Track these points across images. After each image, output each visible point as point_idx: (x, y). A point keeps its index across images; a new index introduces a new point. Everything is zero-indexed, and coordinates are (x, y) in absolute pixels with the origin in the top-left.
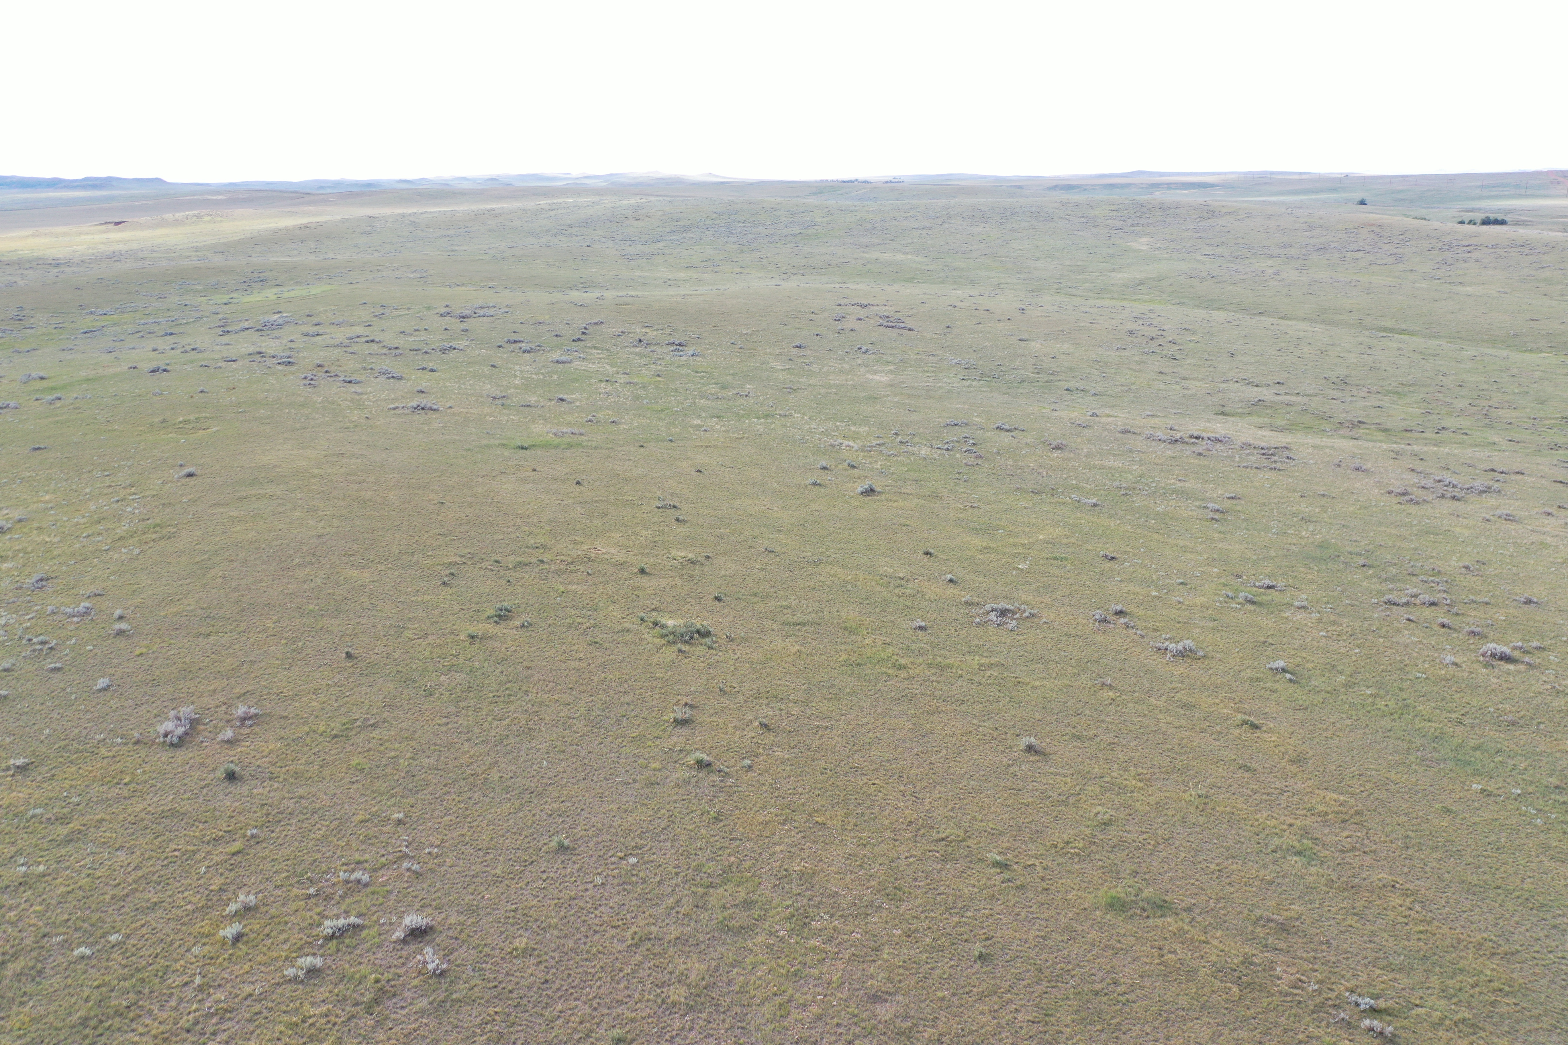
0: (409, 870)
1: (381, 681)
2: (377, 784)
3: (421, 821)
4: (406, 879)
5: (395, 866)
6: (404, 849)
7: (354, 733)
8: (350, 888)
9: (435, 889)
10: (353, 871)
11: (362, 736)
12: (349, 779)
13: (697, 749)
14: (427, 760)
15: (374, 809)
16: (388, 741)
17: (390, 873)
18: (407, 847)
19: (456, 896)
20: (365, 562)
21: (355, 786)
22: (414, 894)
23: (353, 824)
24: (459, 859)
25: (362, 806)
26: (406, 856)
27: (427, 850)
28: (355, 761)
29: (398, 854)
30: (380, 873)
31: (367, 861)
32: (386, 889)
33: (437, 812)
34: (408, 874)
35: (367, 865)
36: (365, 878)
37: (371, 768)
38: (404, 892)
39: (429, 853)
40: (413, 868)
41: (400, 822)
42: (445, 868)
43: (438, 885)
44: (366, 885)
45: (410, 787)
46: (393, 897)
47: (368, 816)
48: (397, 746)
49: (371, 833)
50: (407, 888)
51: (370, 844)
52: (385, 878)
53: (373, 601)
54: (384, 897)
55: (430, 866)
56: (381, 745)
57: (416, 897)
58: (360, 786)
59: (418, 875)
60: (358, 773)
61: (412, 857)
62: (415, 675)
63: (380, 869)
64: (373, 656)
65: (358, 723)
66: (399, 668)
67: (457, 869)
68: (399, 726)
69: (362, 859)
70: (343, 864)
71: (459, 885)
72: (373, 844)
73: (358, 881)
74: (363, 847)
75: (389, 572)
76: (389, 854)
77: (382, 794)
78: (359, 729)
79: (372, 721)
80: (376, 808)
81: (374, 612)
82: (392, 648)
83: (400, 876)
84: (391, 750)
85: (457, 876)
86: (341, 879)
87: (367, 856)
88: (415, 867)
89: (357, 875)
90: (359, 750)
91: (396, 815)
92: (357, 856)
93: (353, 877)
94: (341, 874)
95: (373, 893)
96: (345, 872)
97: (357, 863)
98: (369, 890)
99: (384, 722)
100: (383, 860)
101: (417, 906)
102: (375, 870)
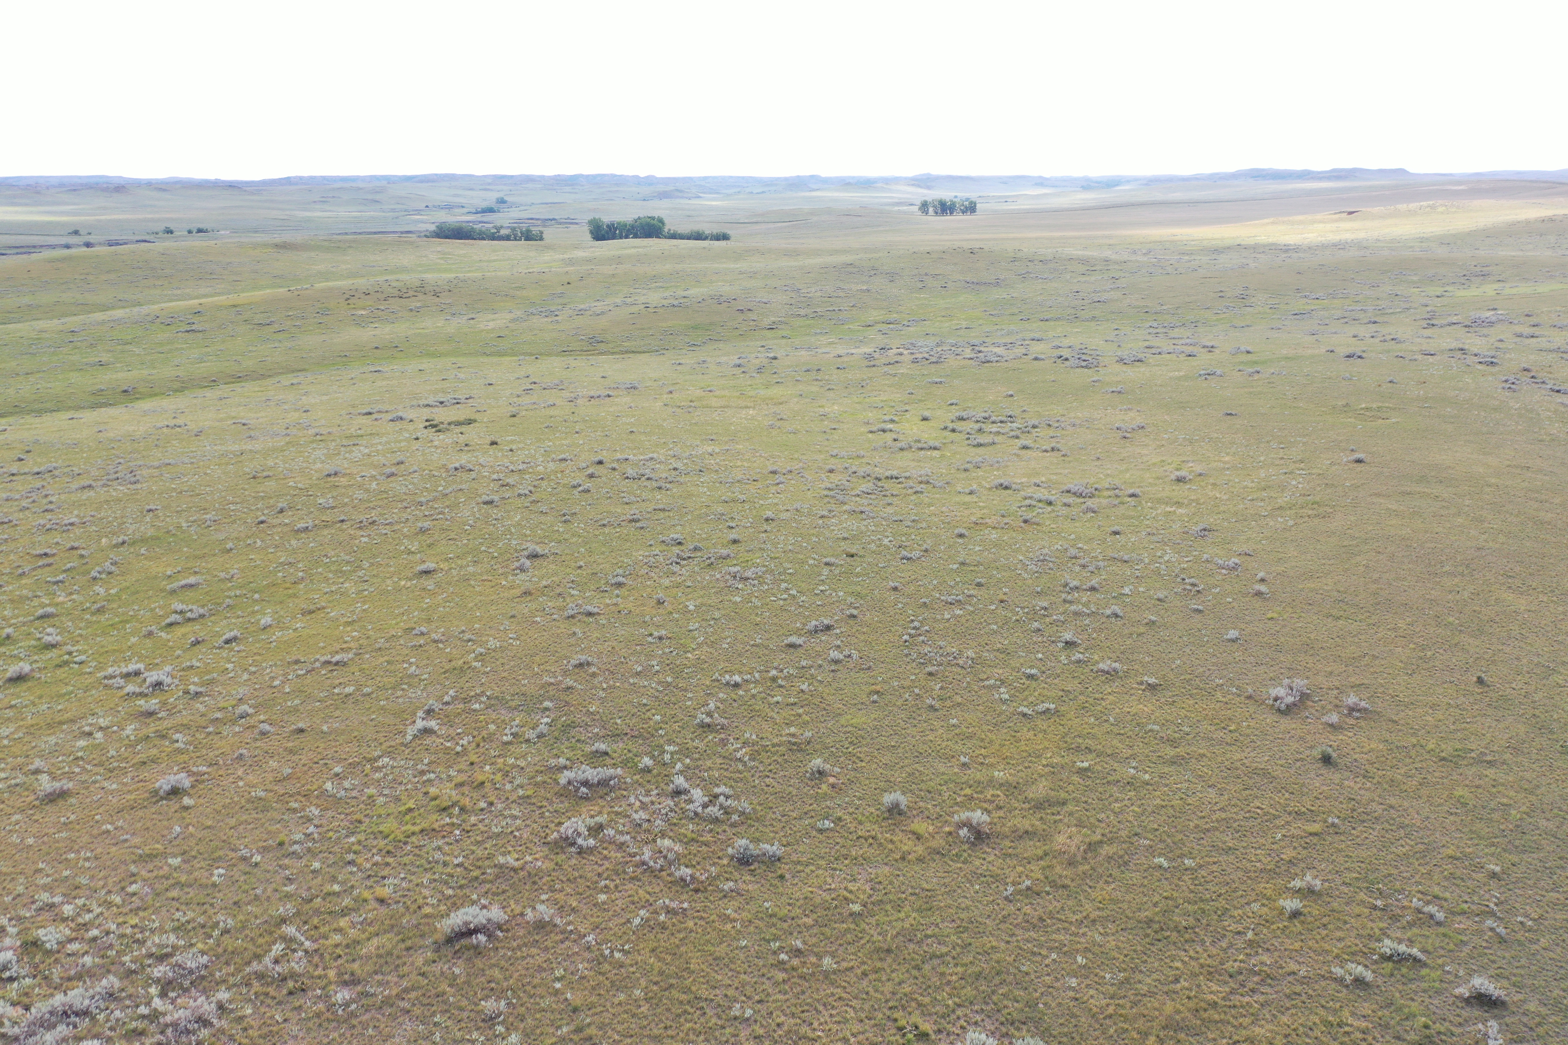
0: (1492, 929)
1: (1510, 719)
2: (1478, 825)
3: (1521, 885)
4: (1486, 938)
5: (1477, 919)
6: (1492, 905)
7: (1465, 762)
8: (1420, 919)
9: (1518, 964)
10: (1428, 903)
11: (1474, 769)
12: (1447, 808)
14: (1545, 823)
15: (1468, 850)
16: (1503, 785)
17: (1470, 923)
18: (1496, 905)
19: (1543, 983)
20: (1525, 588)
21: (1452, 818)
22: (1493, 958)
23: (1440, 856)
24: (1557, 945)
25: (1456, 842)
26: (1493, 914)
27: (1519, 919)
28: (1459, 792)
29: (1483, 908)
30: (1458, 918)
31: (1446, 900)
32: (1460, 937)
33: (1542, 883)
34: (1490, 933)
35: (1445, 904)
36: (1440, 916)
37: (1475, 806)
38: (1481, 950)
39: (1521, 923)
40: (1498, 930)
41: (1494, 875)
42: (1536, 947)
43: (1523, 961)
44: (1439, 924)
45: (1517, 843)
46: (1466, 950)
47: (1459, 855)
48: (1512, 793)
49: (1458, 873)
50: (1485, 948)
51: (1454, 884)
52: (1462, 926)
53: (1523, 632)
54: (1456, 945)
55: (1519, 936)
56: (1494, 786)
57: (1494, 962)
58: (1458, 819)
59: (1502, 940)
60: (1459, 806)
61: (1499, 918)
62: (1555, 725)
63: (1459, 914)
64: (1508, 690)
65: (1473, 755)
66: (1537, 712)
67: (1551, 955)
68: (1521, 774)
69: (1441, 895)
70: (1419, 892)
72: (1458, 886)
73: (1432, 916)
74: (1446, 884)
76: (1473, 903)
77: (1481, 838)
78: (1472, 761)
79: (1489, 758)
80: (1471, 850)
81: (1522, 644)
82: (1533, 687)
83: (1480, 933)
84: (1504, 796)
85: (1549, 962)
86: (1413, 905)
87: (1447, 895)
88: (1501, 930)
89: (1431, 909)
90: (1467, 782)
91: (1492, 867)
92: (1436, 890)
93: (1426, 909)
94: (1415, 900)
95: (1445, 935)
96: (1419, 900)
97: (1435, 897)
98: (1441, 930)
99: (1503, 763)
100: (1465, 906)
101: (1492, 972)
102: (1453, 913)
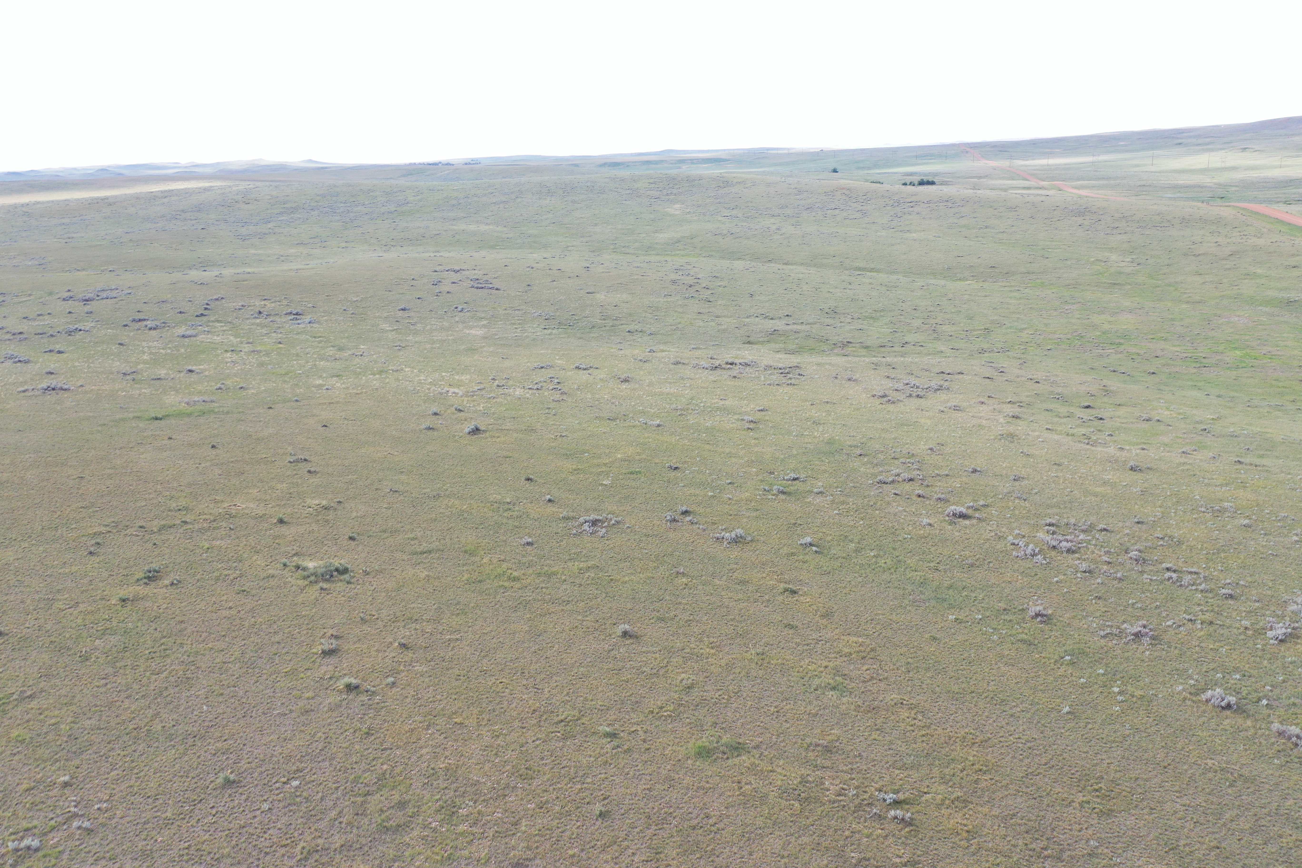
0: (79, 828)
1: (34, 654)
2: (40, 752)
3: (88, 780)
4: (77, 837)
5: (65, 827)
6: (72, 809)
7: (10, 706)
8: (20, 856)
9: (108, 841)
10: (22, 838)
11: (20, 708)
12: (9, 752)
13: (345, 675)
14: (89, 722)
15: (39, 776)
16: (47, 709)
17: (60, 834)
18: (76, 806)
19: (129, 844)
21: (16, 758)
22: (87, 850)
23: (18, 794)
24: (129, 809)
25: (26, 775)
26: (76, 815)
27: (96, 807)
28: (15, 733)
29: (67, 815)
30: (51, 835)
31: (35, 827)
32: (57, 850)
33: (103, 769)
34: (79, 832)
35: (36, 831)
36: (35, 843)
37: (31, 738)
38: (77, 849)
39: (99, 809)
40: (84, 826)
41: (66, 784)
42: (115, 820)
43: (110, 838)
44: (37, 850)
45: (74, 749)
46: (65, 856)
47: (33, 784)
48: (56, 712)
49: (38, 799)
50: (79, 845)
51: (38, 810)
52: (56, 840)
53: (19, 578)
54: (56, 858)
55: (100, 821)
56: (41, 714)
57: (89, 852)
58: (21, 756)
59: (89, 831)
60: (18, 745)
61: (82, 816)
62: (69, 643)
63: (50, 832)
64: (24, 631)
65: (15, 697)
66: (53, 639)
67: (128, 819)
68: (57, 693)
69: (30, 825)
70: (12, 834)
71: (131, 834)
72: (40, 810)
73: (29, 848)
74: (31, 814)
75: (33, 548)
76: (58, 816)
77: (45, 761)
78: (16, 703)
79: (29, 693)
80: (41, 775)
81: (21, 589)
82: (43, 620)
83: (70, 836)
84: (51, 717)
85: (128, 825)
86: (10, 848)
87: (35, 823)
88: (86, 824)
89: (27, 842)
90: (18, 722)
91: (62, 779)
92: (25, 824)
93: (23, 845)
94: (10, 844)
95: (45, 856)
96: (14, 841)
97: (25, 830)
98: (40, 854)
99: (41, 692)
100: (53, 823)
102: (45, 834)
